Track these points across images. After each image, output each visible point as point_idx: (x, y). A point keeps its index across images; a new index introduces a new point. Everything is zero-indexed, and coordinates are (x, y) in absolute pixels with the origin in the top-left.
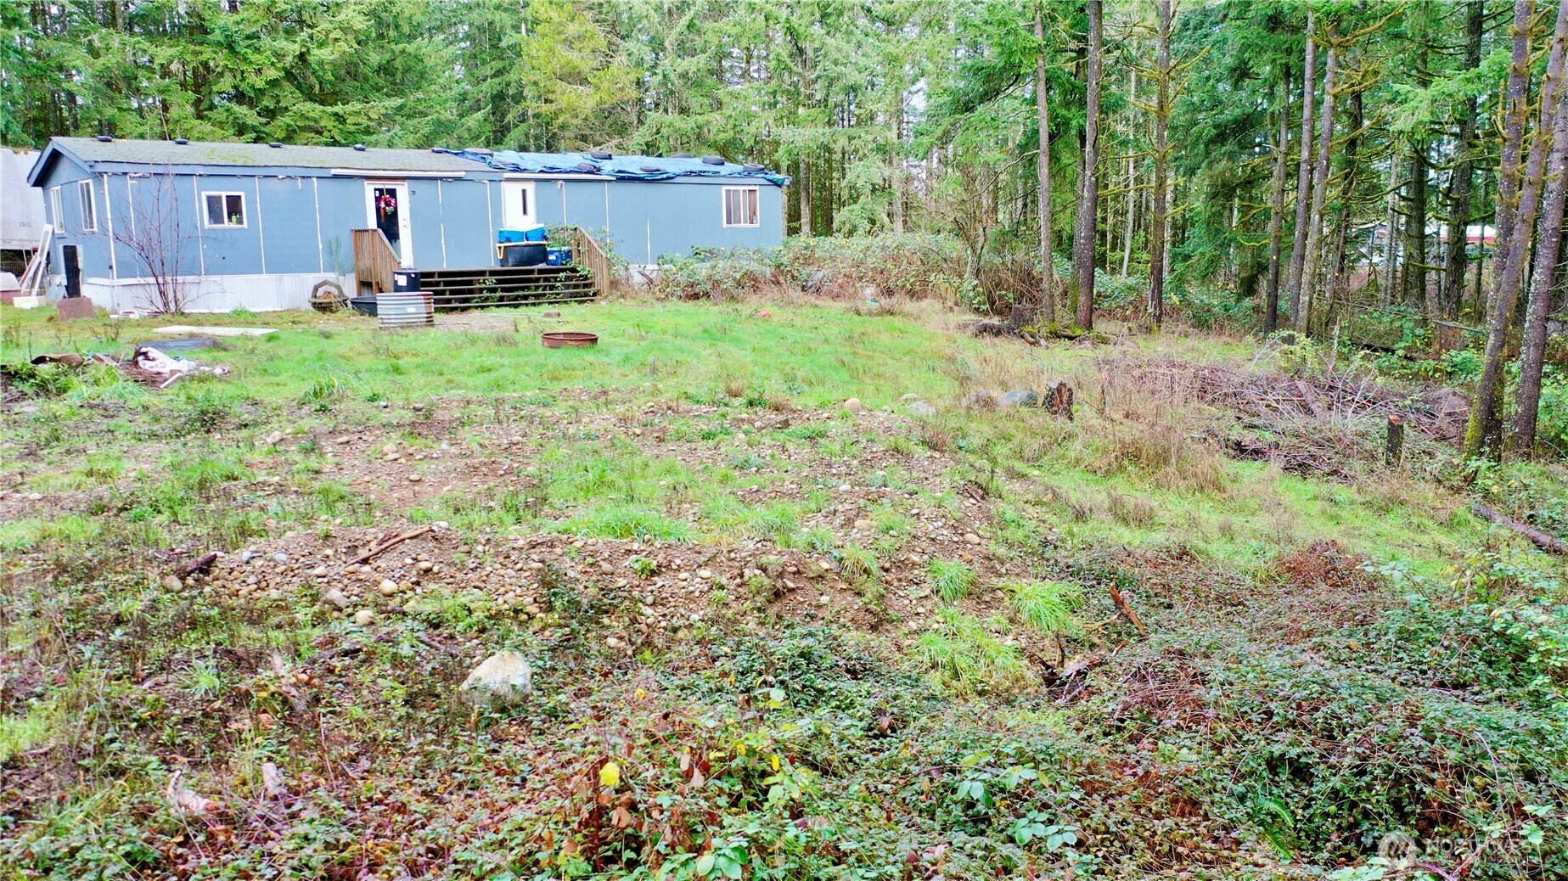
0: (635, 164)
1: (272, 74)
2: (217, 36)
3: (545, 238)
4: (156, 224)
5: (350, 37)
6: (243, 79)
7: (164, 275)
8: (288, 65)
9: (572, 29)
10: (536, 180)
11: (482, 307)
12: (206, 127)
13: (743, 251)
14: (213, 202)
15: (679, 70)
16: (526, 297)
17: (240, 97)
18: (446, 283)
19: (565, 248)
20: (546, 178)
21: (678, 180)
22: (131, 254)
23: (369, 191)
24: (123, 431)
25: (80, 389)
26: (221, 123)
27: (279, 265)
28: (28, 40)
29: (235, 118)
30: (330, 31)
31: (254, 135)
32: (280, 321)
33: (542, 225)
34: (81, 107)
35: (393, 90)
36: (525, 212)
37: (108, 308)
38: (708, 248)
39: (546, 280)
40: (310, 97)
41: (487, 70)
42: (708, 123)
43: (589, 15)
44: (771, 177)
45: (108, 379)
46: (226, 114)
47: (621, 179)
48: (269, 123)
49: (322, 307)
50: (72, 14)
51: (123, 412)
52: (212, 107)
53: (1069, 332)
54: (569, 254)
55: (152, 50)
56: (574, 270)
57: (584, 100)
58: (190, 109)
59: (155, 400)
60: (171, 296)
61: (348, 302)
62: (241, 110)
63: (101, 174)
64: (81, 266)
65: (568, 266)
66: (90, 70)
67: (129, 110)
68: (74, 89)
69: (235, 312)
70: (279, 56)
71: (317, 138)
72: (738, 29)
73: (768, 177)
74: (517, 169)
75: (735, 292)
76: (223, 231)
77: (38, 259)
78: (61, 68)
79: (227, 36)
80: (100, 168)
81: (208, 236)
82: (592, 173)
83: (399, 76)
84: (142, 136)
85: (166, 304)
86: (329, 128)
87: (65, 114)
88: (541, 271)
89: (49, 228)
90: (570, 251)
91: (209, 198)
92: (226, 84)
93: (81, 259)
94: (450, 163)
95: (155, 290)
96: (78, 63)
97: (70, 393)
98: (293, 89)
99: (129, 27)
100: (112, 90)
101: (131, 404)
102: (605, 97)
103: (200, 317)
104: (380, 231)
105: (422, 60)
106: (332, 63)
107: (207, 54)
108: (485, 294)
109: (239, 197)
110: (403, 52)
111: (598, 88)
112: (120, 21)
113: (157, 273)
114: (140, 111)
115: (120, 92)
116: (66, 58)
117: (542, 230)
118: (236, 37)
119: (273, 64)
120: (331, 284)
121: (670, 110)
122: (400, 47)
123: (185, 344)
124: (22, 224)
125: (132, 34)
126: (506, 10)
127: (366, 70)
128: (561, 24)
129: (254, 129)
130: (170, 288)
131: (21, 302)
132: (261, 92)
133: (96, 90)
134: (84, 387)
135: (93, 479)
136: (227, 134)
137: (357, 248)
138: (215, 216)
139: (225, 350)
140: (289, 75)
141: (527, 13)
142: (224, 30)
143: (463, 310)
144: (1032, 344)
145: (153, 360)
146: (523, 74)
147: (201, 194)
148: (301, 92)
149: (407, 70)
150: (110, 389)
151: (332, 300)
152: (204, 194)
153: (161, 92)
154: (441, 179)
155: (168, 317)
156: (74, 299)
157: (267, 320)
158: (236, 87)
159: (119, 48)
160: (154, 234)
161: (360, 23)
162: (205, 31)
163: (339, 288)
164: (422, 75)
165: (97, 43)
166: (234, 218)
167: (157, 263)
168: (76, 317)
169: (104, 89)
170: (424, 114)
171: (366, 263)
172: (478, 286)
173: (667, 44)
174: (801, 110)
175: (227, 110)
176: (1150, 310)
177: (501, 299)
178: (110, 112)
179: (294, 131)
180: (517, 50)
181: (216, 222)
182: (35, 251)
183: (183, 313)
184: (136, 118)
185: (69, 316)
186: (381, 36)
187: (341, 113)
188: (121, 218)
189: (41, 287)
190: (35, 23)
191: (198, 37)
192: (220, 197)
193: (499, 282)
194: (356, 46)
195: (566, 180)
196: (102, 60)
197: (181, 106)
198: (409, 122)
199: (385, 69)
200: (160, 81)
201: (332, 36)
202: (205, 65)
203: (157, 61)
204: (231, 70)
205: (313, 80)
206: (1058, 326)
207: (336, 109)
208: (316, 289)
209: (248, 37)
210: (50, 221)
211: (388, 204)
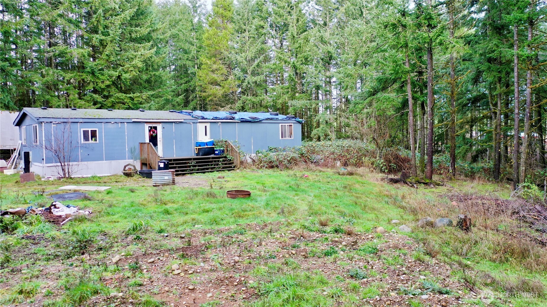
0: (246, 115)
1: (108, 83)
2: (88, 69)
3: (214, 145)
4: (62, 142)
5: (137, 70)
6: (97, 85)
7: (64, 162)
8: (113, 80)
9: (215, 67)
10: (210, 122)
11: (191, 173)
12: (83, 102)
13: (289, 148)
14: (85, 133)
15: (254, 81)
16: (207, 169)
17: (95, 91)
18: (176, 164)
19: (222, 149)
20: (215, 121)
21: (264, 121)
22: (52, 154)
23: (147, 127)
24: (42, 253)
25: (23, 229)
26: (88, 101)
27: (110, 157)
28: (19, 72)
29: (93, 99)
30: (129, 68)
31: (100, 105)
32: (111, 181)
33: (213, 140)
34: (37, 95)
35: (150, 88)
36: (206, 135)
37: (41, 176)
38: (275, 147)
39: (215, 161)
40: (121, 91)
41: (183, 81)
42: (264, 99)
43: (220, 62)
44: (298, 120)
45: (36, 222)
46: (90, 98)
47: (242, 122)
48: (105, 101)
49: (128, 175)
50: (36, 62)
51: (42, 241)
52: (85, 95)
53: (423, 181)
54: (223, 151)
55: (64, 75)
56: (225, 157)
57: (218, 91)
58: (77, 96)
59: (58, 233)
60: (67, 171)
61: (138, 173)
62: (96, 96)
63: (41, 122)
64: (31, 160)
65: (223, 156)
66: (41, 82)
67: (55, 96)
68: (35, 89)
69: (92, 177)
70: (111, 77)
71: (123, 106)
72: (274, 66)
73: (296, 120)
74: (203, 118)
75: (288, 165)
76: (89, 144)
77: (16, 154)
78: (30, 82)
79: (92, 70)
80: (41, 120)
81: (82, 146)
82: (232, 119)
83: (153, 83)
84: (59, 107)
85: (64, 174)
86: (128, 102)
87: (31, 98)
88: (213, 158)
89: (20, 142)
90: (224, 150)
91: (84, 131)
92: (91, 87)
93: (31, 157)
94: (177, 116)
95: (60, 168)
96: (37, 79)
97: (18, 230)
98: (115, 88)
99: (56, 67)
100: (49, 89)
101: (47, 236)
102: (226, 91)
103: (78, 179)
104: (151, 143)
105: (161, 78)
106: (130, 79)
107: (84, 76)
108: (192, 168)
109: (96, 131)
110: (154, 75)
111: (223, 87)
112: (53, 65)
113: (61, 161)
114: (58, 96)
115: (52, 90)
116: (32, 78)
117: (213, 142)
118: (96, 70)
119: (108, 79)
120: (131, 165)
121: (249, 94)
122: (154, 73)
123: (72, 195)
124: (11, 140)
125: (57, 69)
126: (190, 60)
127: (142, 81)
128: (210, 65)
129: (100, 103)
130: (66, 167)
131: (7, 172)
132: (103, 90)
133: (43, 89)
134: (25, 227)
135: (22, 296)
136: (90, 105)
137: (141, 150)
138: (86, 138)
139: (90, 200)
140: (114, 83)
141: (198, 61)
142: (91, 67)
143: (184, 174)
144: (411, 186)
145: (58, 208)
146: (196, 82)
147: (81, 130)
148: (118, 89)
149: (155, 82)
150: (37, 227)
151: (132, 171)
152: (82, 130)
153: (67, 90)
154: (174, 122)
155: (65, 179)
156: (28, 173)
157: (105, 181)
158: (94, 88)
159: (52, 74)
160: (61, 146)
161: (140, 65)
162: (84, 68)
163: (134, 167)
164: (161, 83)
165: (44, 73)
166: (93, 139)
167: (62, 158)
168: (27, 181)
169: (46, 89)
170: (161, 97)
171: (145, 156)
172: (189, 165)
173: (248, 72)
174: (297, 94)
175: (91, 96)
176: (451, 171)
177: (198, 170)
178: (48, 97)
179: (115, 103)
180: (194, 74)
181: (86, 141)
182: (15, 150)
183: (71, 178)
184: (57, 99)
185: (24, 181)
186: (147, 69)
187: (132, 97)
188: (48, 140)
189: (16, 165)
190: (22, 66)
191: (81, 70)
192: (88, 131)
193: (197, 163)
194: (138, 73)
195: (222, 122)
196: (46, 78)
197: (74, 95)
198: (156, 100)
199: (148, 81)
200: (66, 86)
201: (130, 69)
202: (83, 80)
203: (66, 79)
204: (93, 82)
205: (123, 85)
206: (419, 178)
207: (130, 95)
208: (125, 167)
209: (100, 70)
210: (21, 139)
211: (154, 132)
